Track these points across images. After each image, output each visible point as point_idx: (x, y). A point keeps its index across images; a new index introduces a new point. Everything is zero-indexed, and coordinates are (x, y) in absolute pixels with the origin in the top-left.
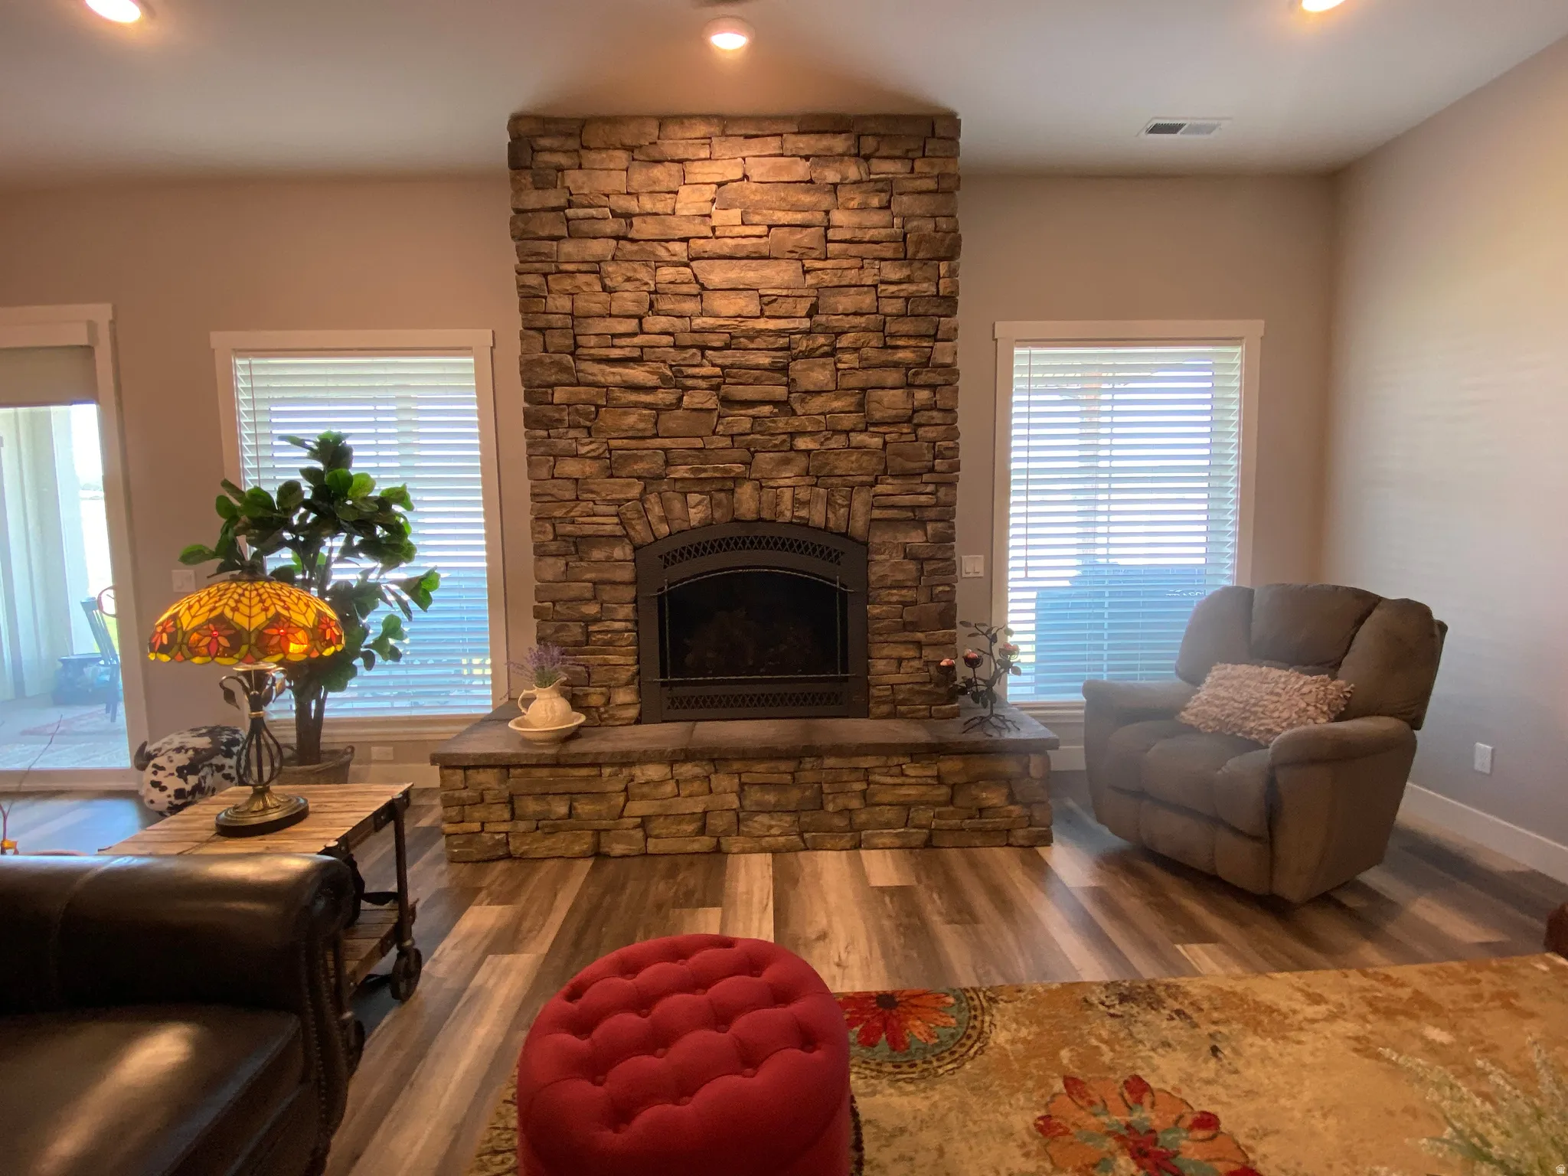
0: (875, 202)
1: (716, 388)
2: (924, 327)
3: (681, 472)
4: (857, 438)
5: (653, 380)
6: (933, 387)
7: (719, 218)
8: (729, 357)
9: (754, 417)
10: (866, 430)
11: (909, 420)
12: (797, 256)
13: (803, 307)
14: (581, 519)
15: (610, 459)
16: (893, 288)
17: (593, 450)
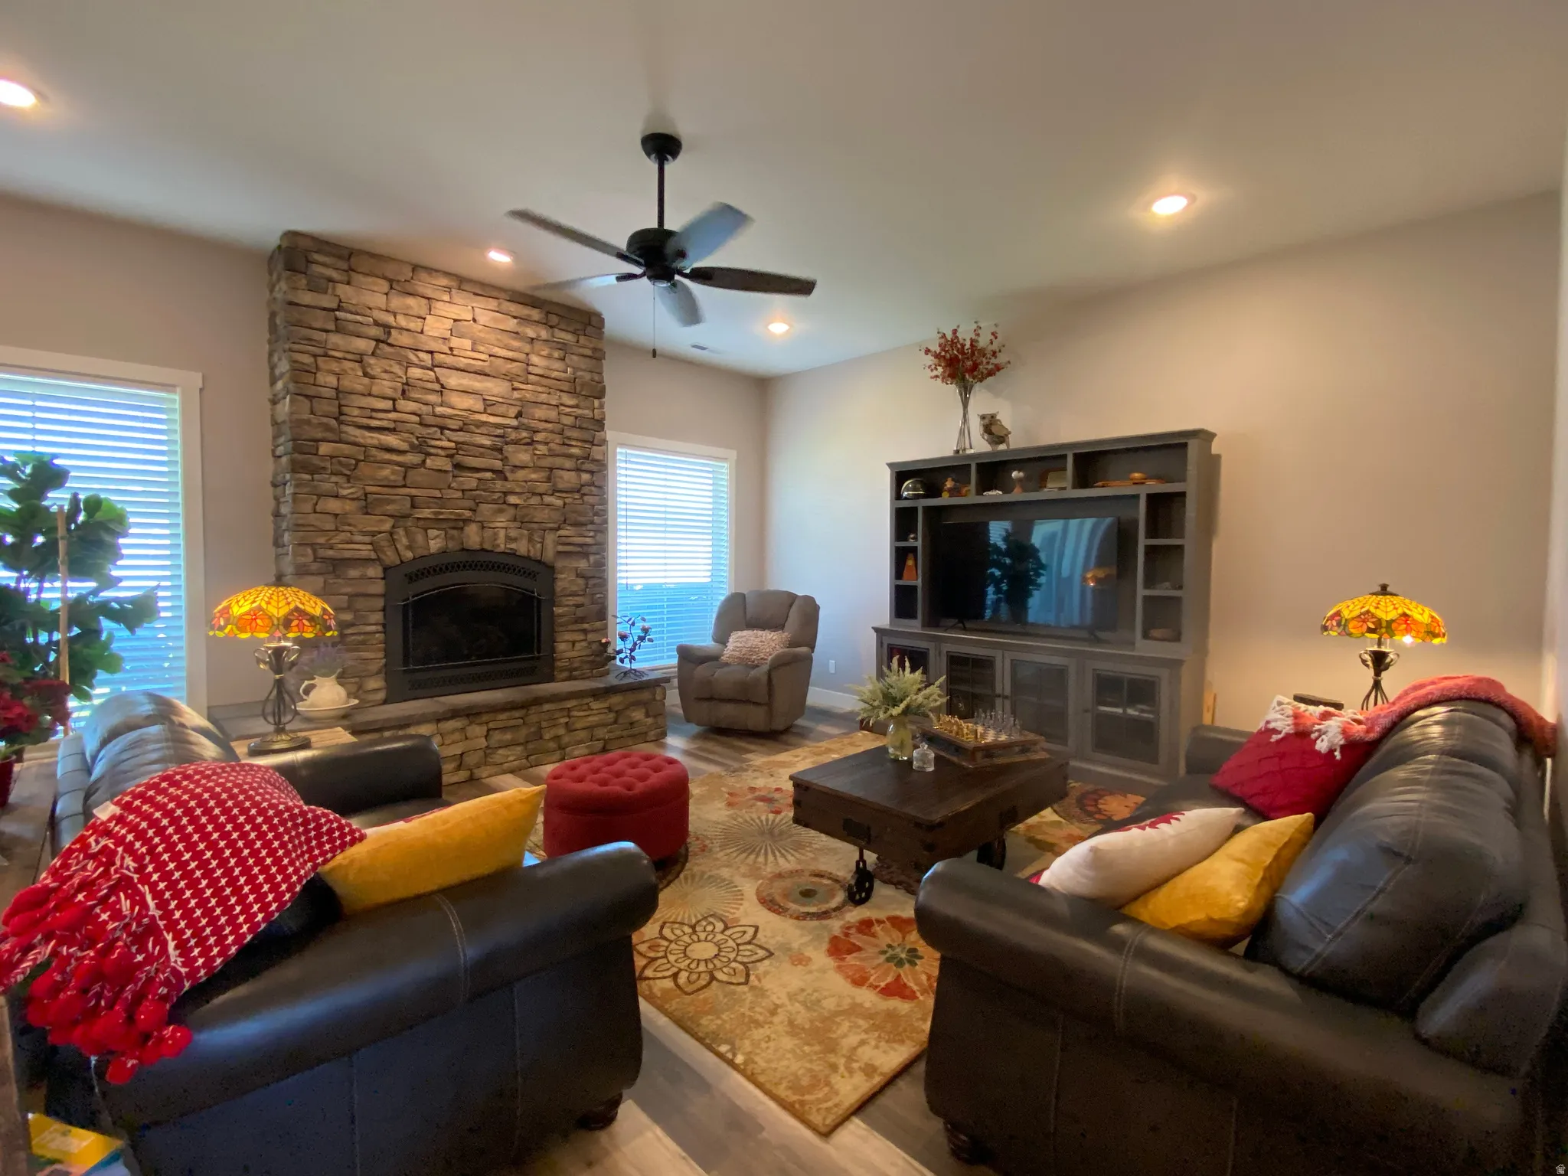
0: (556, 354)
1: (451, 456)
2: (586, 436)
3: (426, 513)
4: (548, 499)
5: (405, 446)
6: (592, 473)
7: (455, 342)
8: (461, 437)
9: (479, 479)
10: (552, 495)
11: (578, 491)
12: (508, 378)
13: (513, 411)
14: (340, 546)
15: (366, 500)
16: (568, 410)
17: (352, 493)
